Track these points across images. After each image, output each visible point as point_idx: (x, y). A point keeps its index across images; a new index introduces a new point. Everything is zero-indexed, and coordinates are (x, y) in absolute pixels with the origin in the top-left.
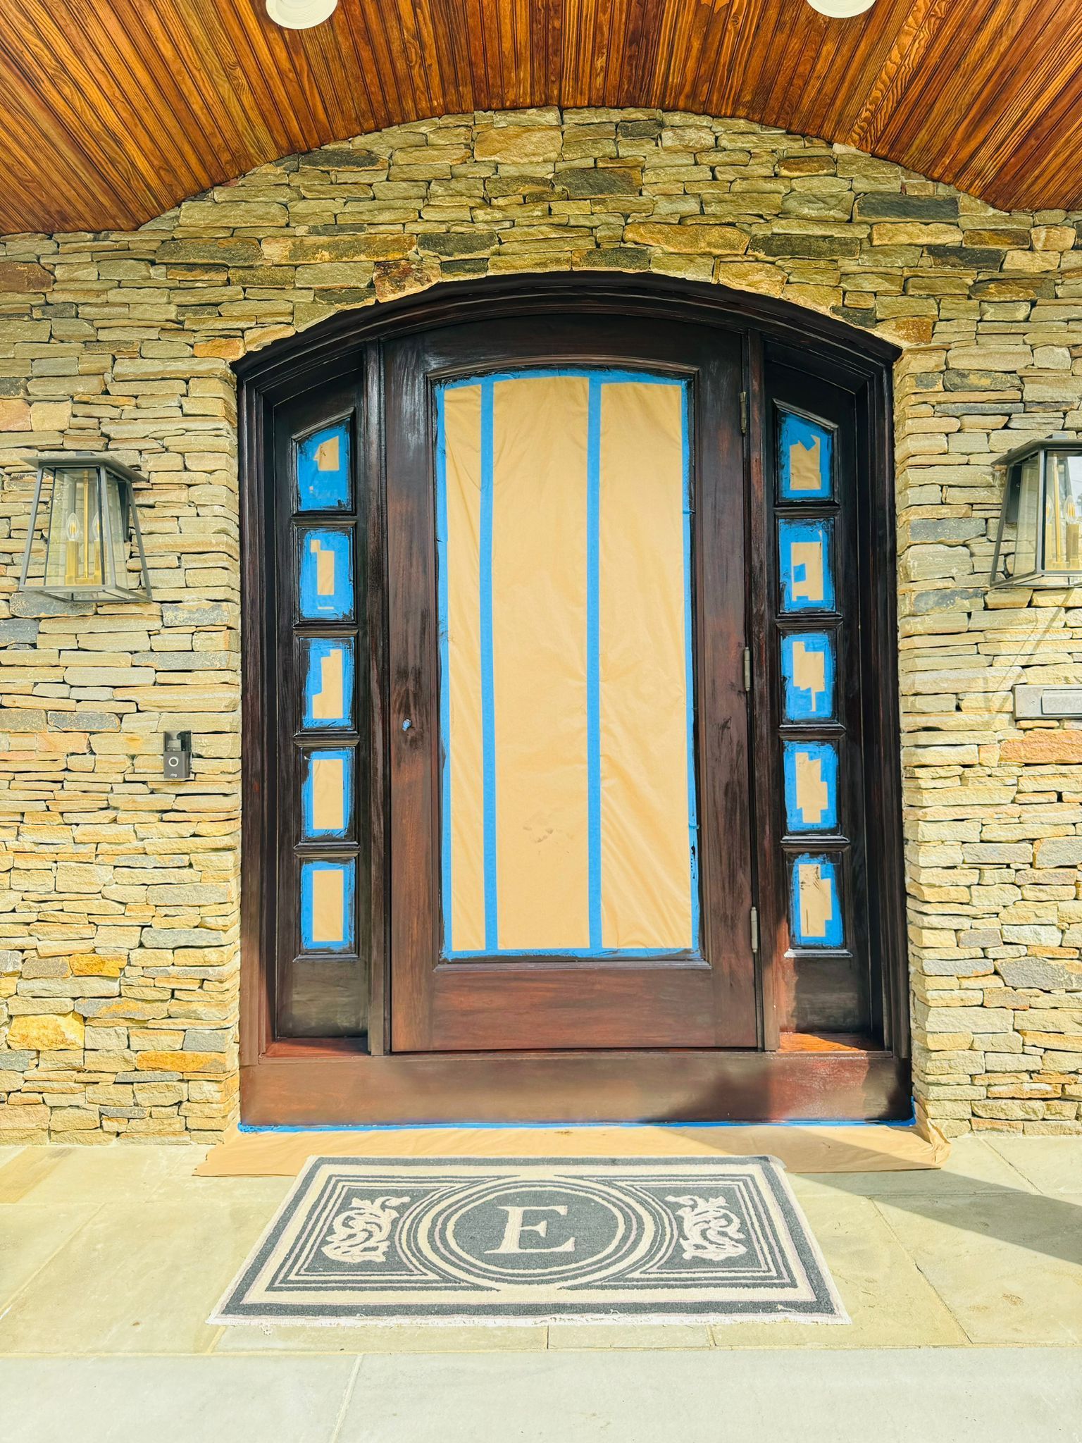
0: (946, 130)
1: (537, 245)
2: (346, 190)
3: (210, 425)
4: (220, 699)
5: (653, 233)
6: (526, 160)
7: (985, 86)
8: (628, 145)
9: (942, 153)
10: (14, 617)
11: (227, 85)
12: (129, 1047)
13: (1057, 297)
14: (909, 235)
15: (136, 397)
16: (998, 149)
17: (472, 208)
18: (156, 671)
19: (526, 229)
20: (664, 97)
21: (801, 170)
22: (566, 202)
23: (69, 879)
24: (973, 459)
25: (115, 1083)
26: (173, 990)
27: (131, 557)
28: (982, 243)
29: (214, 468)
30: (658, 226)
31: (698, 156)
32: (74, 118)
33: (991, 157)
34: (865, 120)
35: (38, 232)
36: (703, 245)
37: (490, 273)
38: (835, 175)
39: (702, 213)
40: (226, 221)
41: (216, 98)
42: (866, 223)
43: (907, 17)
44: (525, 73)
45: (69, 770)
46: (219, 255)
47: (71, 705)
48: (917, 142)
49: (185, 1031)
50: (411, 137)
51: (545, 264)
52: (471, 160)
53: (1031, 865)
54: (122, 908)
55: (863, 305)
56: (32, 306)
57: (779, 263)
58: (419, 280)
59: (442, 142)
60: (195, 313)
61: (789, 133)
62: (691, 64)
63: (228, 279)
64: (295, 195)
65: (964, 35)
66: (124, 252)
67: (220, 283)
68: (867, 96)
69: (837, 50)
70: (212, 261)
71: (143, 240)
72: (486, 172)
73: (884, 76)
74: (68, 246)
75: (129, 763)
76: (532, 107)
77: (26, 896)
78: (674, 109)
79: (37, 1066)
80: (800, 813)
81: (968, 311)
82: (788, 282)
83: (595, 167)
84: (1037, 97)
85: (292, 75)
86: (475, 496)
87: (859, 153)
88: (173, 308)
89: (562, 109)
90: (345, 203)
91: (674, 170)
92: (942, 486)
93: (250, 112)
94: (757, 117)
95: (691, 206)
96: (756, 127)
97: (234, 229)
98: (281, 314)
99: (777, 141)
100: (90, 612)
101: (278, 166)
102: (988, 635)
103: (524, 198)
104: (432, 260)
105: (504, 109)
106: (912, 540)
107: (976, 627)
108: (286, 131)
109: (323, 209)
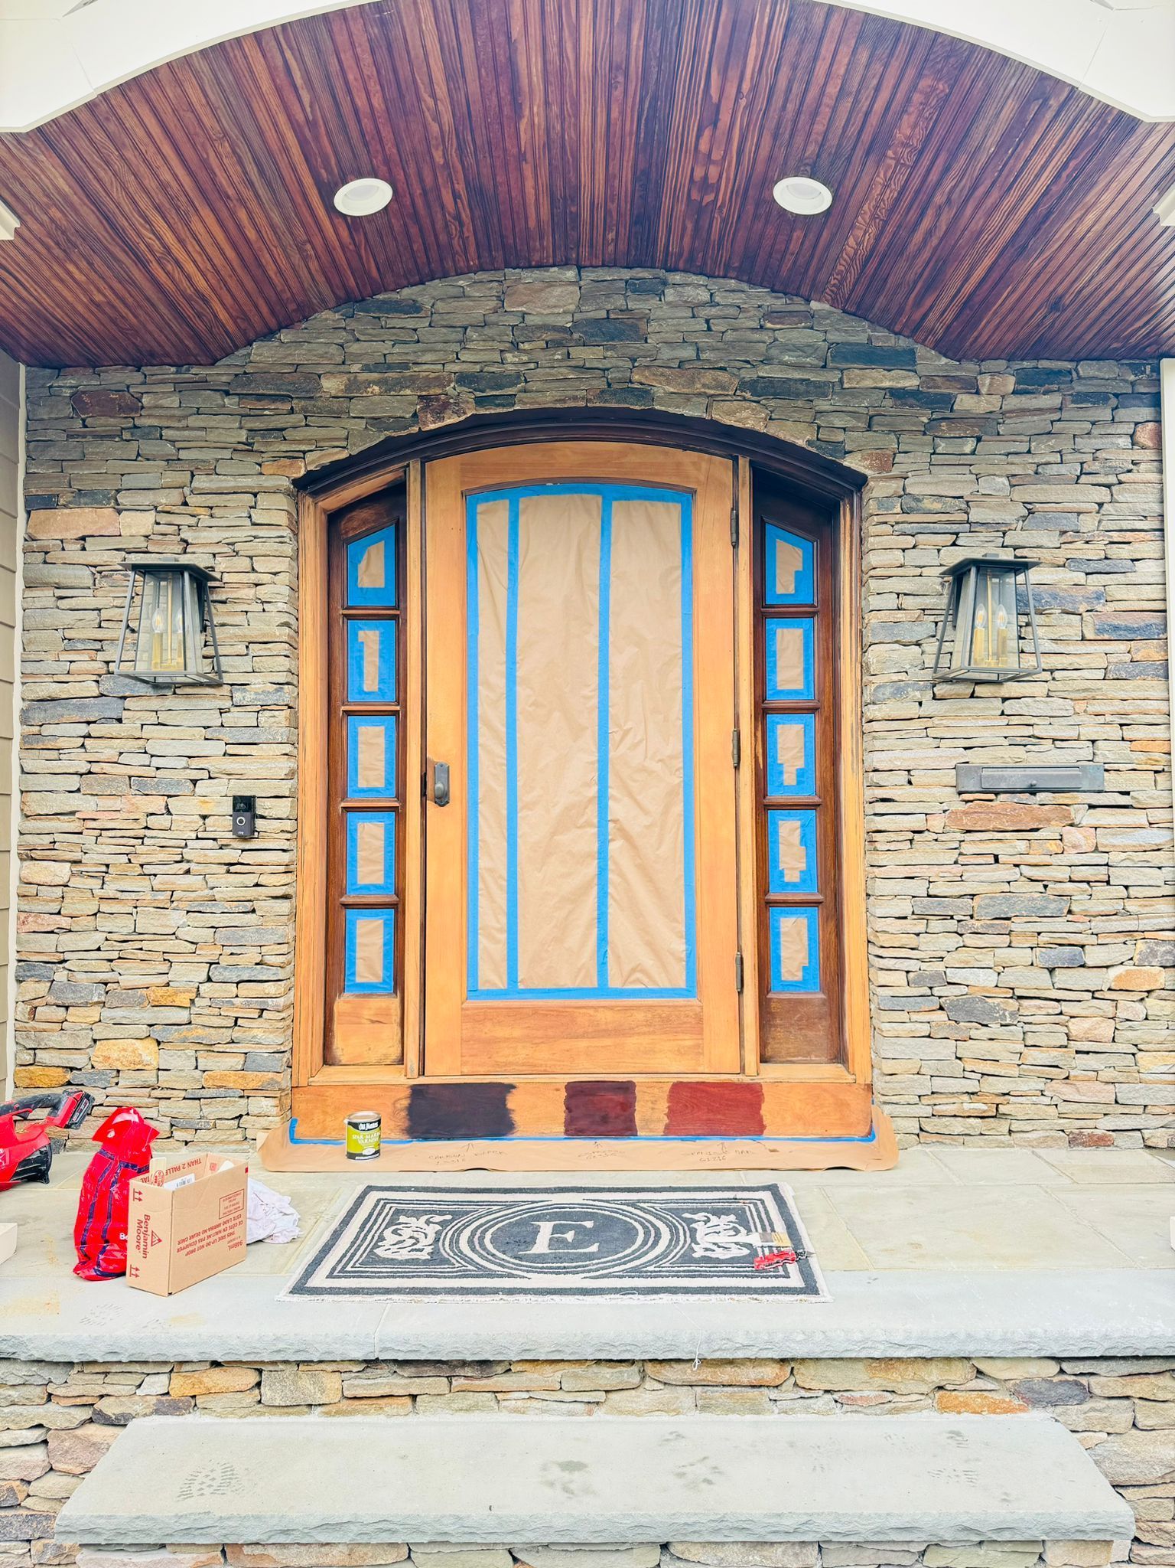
0: (899, 298)
1: (557, 384)
2: (395, 334)
3: (274, 533)
4: (281, 768)
5: (656, 375)
6: (548, 311)
7: (924, 269)
8: (636, 300)
9: (899, 314)
10: (102, 695)
11: (298, 256)
12: (196, 1068)
13: (998, 434)
14: (874, 379)
15: (211, 508)
16: (942, 314)
17: (501, 351)
18: (226, 744)
19: (548, 370)
20: (666, 261)
21: (783, 324)
22: (582, 348)
23: (148, 921)
24: (926, 571)
25: (184, 1098)
26: (237, 1018)
27: (205, 646)
28: (935, 387)
29: (278, 571)
30: (661, 369)
31: (695, 310)
32: (172, 286)
33: (938, 320)
34: (834, 285)
35: (127, 365)
36: (698, 386)
37: (516, 408)
38: (812, 328)
39: (698, 358)
40: (291, 358)
41: (289, 266)
42: (837, 369)
43: (857, 217)
44: (548, 242)
45: (149, 828)
46: (284, 387)
47: (151, 772)
48: (878, 305)
49: (246, 1053)
50: (451, 289)
51: (563, 401)
52: (502, 310)
53: (972, 917)
54: (194, 946)
55: (833, 438)
56: (123, 429)
57: (763, 402)
58: (457, 413)
59: (477, 294)
60: (263, 438)
61: (773, 291)
62: (687, 240)
63: (292, 408)
64: (350, 337)
65: (903, 233)
66: (203, 384)
67: (285, 412)
68: (833, 269)
69: (805, 236)
70: (278, 393)
71: (220, 373)
72: (514, 321)
73: (845, 256)
74: (154, 377)
75: (201, 822)
76: (554, 266)
77: (109, 936)
78: (675, 270)
79: (117, 1084)
80: (782, 874)
81: (923, 445)
82: (770, 419)
83: (608, 318)
84: (966, 280)
85: (352, 247)
86: (502, 595)
87: (832, 309)
88: (244, 433)
89: (580, 268)
90: (393, 345)
91: (675, 322)
92: (898, 594)
93: (316, 275)
94: (745, 278)
95: (689, 353)
96: (745, 286)
97: (298, 365)
98: (337, 439)
99: (763, 298)
100: (169, 693)
101: (338, 312)
102: (936, 721)
103: (547, 343)
104: (467, 396)
105: (530, 267)
106: (871, 640)
107: (926, 714)
108: (344, 286)
109: (376, 349)
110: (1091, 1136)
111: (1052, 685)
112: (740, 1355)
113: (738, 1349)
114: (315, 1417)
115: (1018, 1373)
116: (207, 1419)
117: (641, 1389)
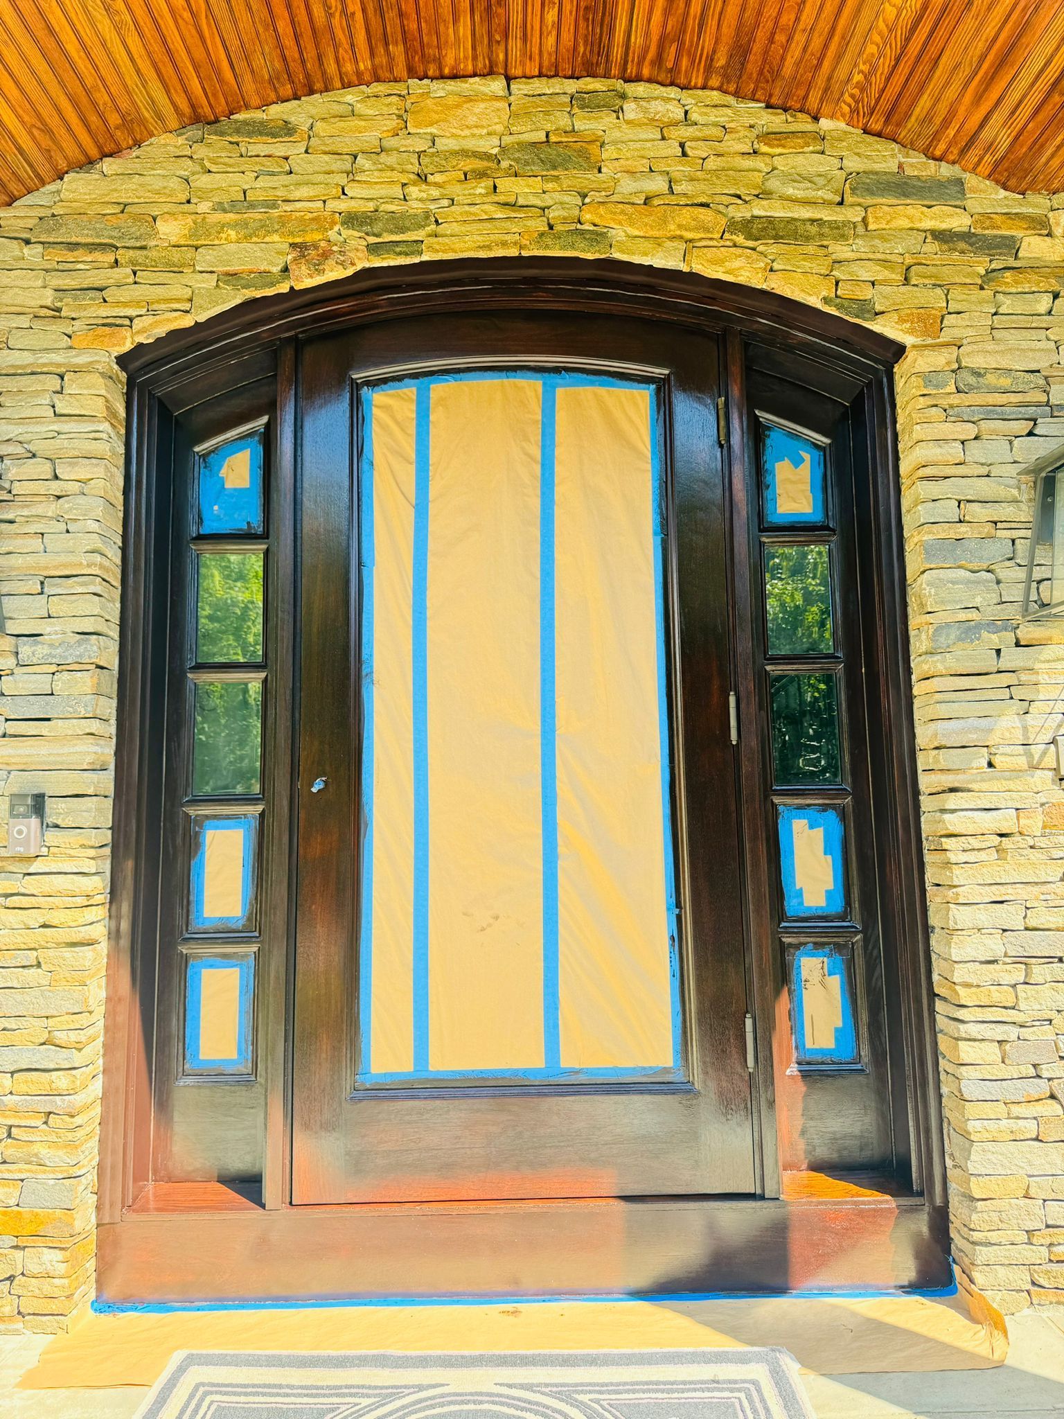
0: (951, 93)
1: (480, 226)
2: (257, 163)
3: (87, 426)
4: (83, 754)
5: (615, 213)
6: (467, 132)
8: (585, 118)
9: (946, 123)
14: (910, 218)
16: (1013, 113)
17: (404, 185)
18: (7, 720)
19: (467, 208)
20: (626, 62)
21: (784, 147)
22: (513, 179)
24: (994, 470)
26: (11, 1127)
28: (993, 228)
29: (89, 476)
30: (621, 206)
31: (665, 130)
33: (1005, 123)
34: (857, 85)
36: (672, 227)
37: (425, 257)
38: (823, 153)
39: (671, 191)
40: (116, 195)
41: (95, 38)
42: (859, 205)
44: (465, 28)
46: (106, 233)
48: (917, 111)
49: (22, 1180)
50: (335, 107)
51: (489, 247)
52: (404, 132)
55: (860, 295)
57: (761, 248)
58: (342, 264)
59: (371, 112)
60: (75, 299)
61: (769, 106)
63: (116, 261)
64: (198, 168)
67: (106, 265)
68: (860, 53)
70: (97, 241)
71: (19, 216)
72: (422, 145)
73: (881, 24)
76: (475, 75)
78: (638, 79)
80: (800, 893)
81: (981, 302)
82: (771, 270)
83: (548, 141)
85: (187, 15)
87: (850, 129)
88: (49, 293)
89: (509, 79)
90: (256, 177)
91: (638, 145)
92: (959, 501)
93: (139, 61)
94: (732, 87)
95: (658, 184)
96: (731, 100)
97: (125, 205)
98: (178, 300)
99: (756, 115)
101: (178, 136)
102: (1022, 676)
103: (465, 175)
104: (357, 242)
105: (442, 77)
106: (919, 566)
107: (1008, 667)
109: (230, 183)
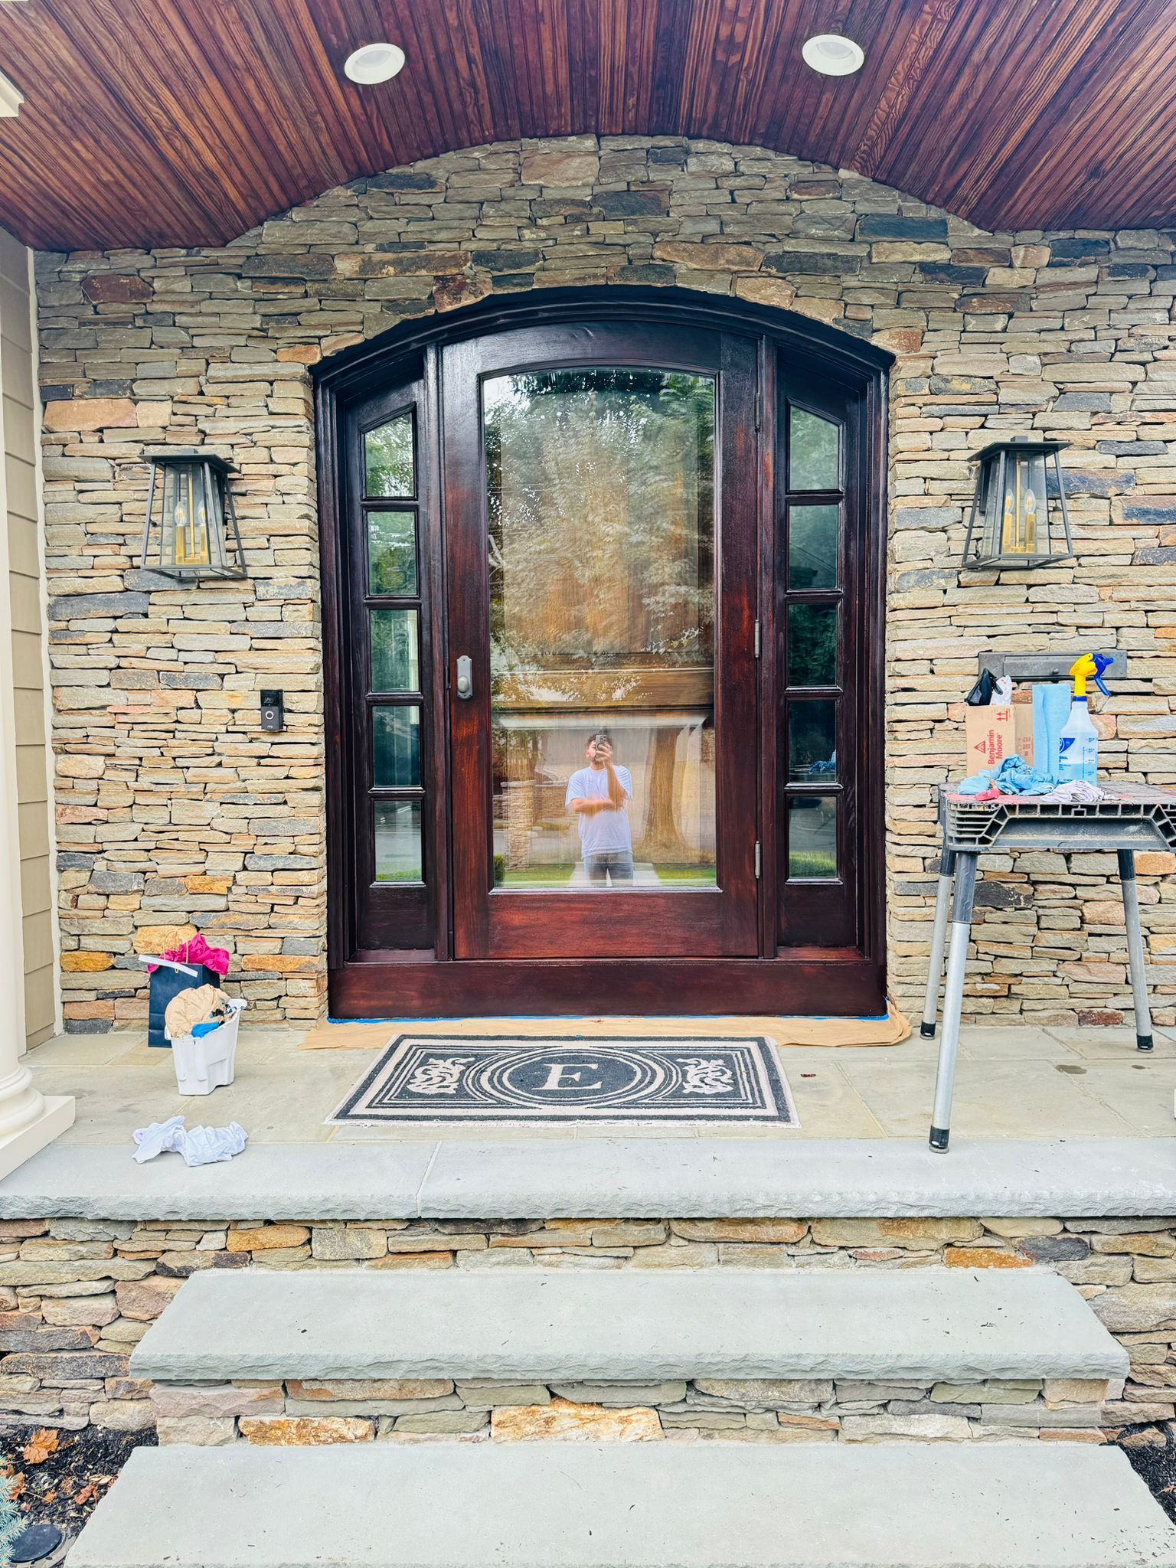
0: (933, 164)
1: (576, 262)
2: (408, 211)
3: (291, 422)
4: (304, 662)
5: (678, 251)
6: (566, 184)
7: (960, 132)
8: (657, 170)
9: (932, 181)
10: (127, 590)
11: (308, 129)
12: (235, 952)
13: (1031, 310)
14: (904, 253)
15: (228, 397)
17: (519, 228)
18: (252, 638)
19: (567, 247)
20: (689, 128)
21: (810, 194)
22: (602, 222)
23: (182, 813)
24: (953, 455)
26: (273, 905)
27: (227, 539)
28: (968, 261)
29: (296, 461)
30: (683, 245)
31: (719, 180)
32: (181, 164)
33: (972, 188)
34: (864, 152)
35: (137, 248)
36: (722, 262)
37: (535, 287)
38: (840, 198)
39: (722, 233)
40: (303, 238)
41: (298, 139)
42: (866, 242)
43: (890, 78)
44: (566, 109)
45: (180, 722)
46: (297, 269)
47: (179, 666)
48: (910, 172)
49: (283, 939)
50: (466, 162)
51: (583, 279)
52: (519, 183)
54: (229, 837)
55: (861, 316)
56: (135, 315)
57: (789, 278)
58: (474, 294)
59: (493, 167)
60: (277, 323)
61: (801, 159)
62: (711, 104)
63: (306, 292)
64: (363, 215)
65: (938, 94)
66: (213, 268)
67: (299, 296)
68: (864, 134)
69: (835, 99)
70: (291, 275)
71: (230, 255)
72: (531, 195)
73: (876, 120)
74: (165, 261)
75: (230, 716)
76: (572, 134)
77: (146, 827)
78: (697, 137)
81: (953, 322)
82: (797, 296)
83: (629, 190)
84: (1003, 145)
85: (363, 118)
87: (862, 178)
88: (258, 318)
89: (599, 137)
90: (408, 223)
91: (698, 193)
92: (925, 479)
93: (326, 148)
94: (772, 145)
95: (712, 227)
96: (771, 154)
97: (311, 246)
98: (352, 323)
99: (788, 166)
100: (193, 587)
101: (348, 188)
102: (960, 609)
103: (566, 218)
104: (485, 276)
105: (547, 136)
106: (897, 526)
107: (950, 602)
108: (356, 160)
109: (390, 228)
110: (1100, 1014)
111: (1078, 572)
112: (761, 1214)
113: (758, 1208)
114: (363, 1269)
115: (1022, 1231)
116: (263, 1271)
117: (667, 1245)
